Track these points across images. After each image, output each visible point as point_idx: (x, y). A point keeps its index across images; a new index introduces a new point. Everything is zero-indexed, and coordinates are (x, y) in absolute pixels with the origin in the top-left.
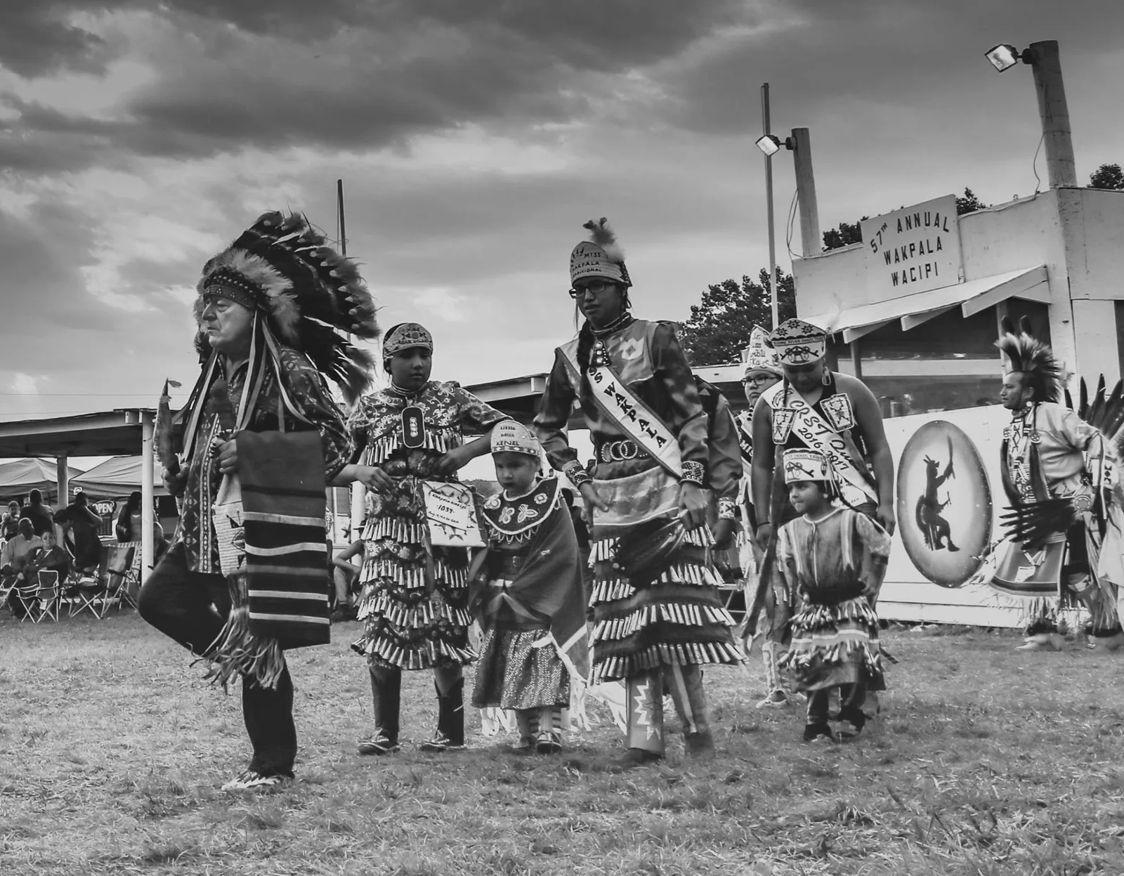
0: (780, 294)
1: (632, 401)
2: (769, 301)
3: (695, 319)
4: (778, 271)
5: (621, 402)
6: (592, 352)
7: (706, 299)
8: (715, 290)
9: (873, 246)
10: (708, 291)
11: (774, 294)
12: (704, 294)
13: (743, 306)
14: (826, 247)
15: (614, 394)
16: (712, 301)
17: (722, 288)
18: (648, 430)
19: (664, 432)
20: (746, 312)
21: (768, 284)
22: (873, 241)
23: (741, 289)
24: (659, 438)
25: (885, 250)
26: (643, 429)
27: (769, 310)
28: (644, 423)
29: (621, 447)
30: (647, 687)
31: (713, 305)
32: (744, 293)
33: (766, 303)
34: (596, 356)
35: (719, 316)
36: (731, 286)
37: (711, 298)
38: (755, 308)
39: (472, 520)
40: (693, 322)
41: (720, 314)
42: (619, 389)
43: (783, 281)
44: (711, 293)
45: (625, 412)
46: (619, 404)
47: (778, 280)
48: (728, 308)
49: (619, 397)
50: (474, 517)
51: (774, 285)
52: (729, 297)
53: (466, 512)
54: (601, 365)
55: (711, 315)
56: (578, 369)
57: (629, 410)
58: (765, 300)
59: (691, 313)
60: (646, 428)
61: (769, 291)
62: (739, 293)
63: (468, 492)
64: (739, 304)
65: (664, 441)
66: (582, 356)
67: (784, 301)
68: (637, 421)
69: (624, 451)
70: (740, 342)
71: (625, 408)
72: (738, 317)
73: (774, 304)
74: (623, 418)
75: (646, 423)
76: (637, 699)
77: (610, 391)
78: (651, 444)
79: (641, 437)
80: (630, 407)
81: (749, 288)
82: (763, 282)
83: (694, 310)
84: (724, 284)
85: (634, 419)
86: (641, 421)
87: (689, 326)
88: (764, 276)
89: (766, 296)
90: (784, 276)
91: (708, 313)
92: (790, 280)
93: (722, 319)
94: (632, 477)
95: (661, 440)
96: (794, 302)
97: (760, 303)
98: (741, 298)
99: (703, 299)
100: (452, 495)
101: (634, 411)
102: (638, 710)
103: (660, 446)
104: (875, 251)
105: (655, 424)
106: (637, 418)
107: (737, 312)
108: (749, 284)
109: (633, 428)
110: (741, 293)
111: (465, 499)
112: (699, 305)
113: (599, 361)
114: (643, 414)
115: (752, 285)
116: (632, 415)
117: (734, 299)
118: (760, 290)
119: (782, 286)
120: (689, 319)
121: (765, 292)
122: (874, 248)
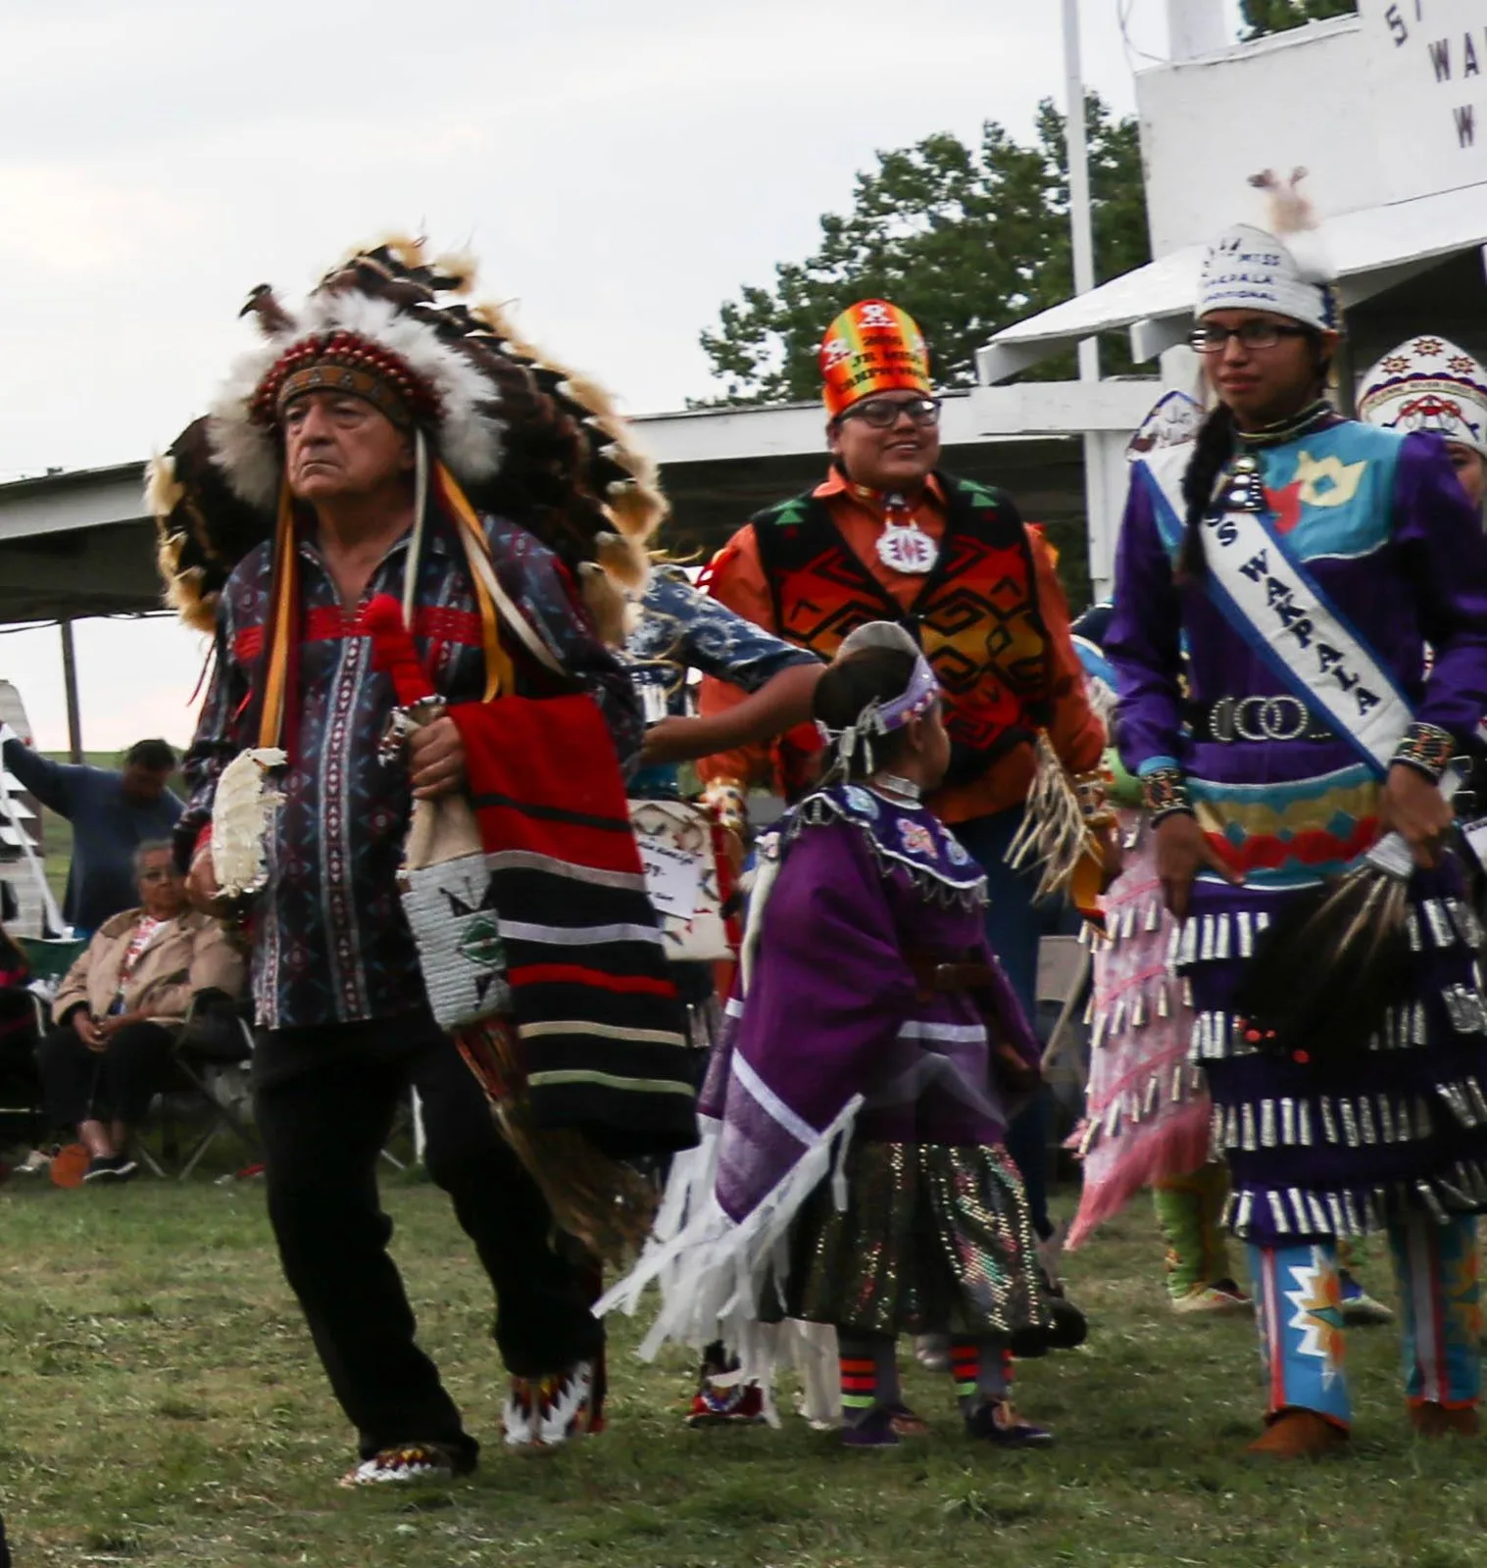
0: (1099, 179)
1: (1304, 598)
2: (1064, 197)
3: (831, 255)
4: (1092, 105)
5: (1279, 599)
6: (1222, 478)
7: (868, 193)
8: (895, 166)
9: (1394, 24)
10: (875, 170)
11: (1078, 177)
12: (864, 180)
13: (982, 213)
14: (1249, 30)
15: (1263, 577)
16: (885, 198)
17: (918, 160)
18: (1339, 673)
19: (1376, 681)
20: (994, 231)
21: (1061, 145)
22: (1393, 9)
23: (976, 161)
24: (1362, 693)
25: (1436, 37)
26: (1325, 668)
27: (1063, 225)
28: (1329, 653)
29: (1264, 709)
30: (1313, 1271)
31: (888, 210)
32: (986, 172)
33: (1058, 202)
34: (1231, 487)
35: (909, 244)
36: (947, 153)
37: (882, 189)
38: (1023, 220)
39: (707, 892)
40: (828, 260)
41: (912, 239)
42: (1279, 568)
43: (1109, 136)
44: (885, 174)
45: (1287, 622)
46: (1272, 601)
47: (1092, 132)
48: (936, 220)
49: (1277, 587)
50: (712, 884)
51: (1080, 151)
52: (939, 185)
53: (692, 873)
54: (1239, 508)
55: (885, 241)
56: (1180, 510)
57: (1295, 619)
58: (1052, 193)
59: (821, 236)
60: (1332, 665)
61: (1063, 164)
62: (970, 174)
63: (701, 823)
64: (972, 206)
65: (1372, 700)
66: (1197, 482)
67: (1112, 197)
68: (1312, 649)
69: (1270, 721)
70: (974, 324)
71: (1286, 612)
72: (970, 247)
73: (1080, 209)
74: (1281, 636)
75: (1335, 655)
76: (1294, 1296)
77: (1255, 569)
78: (1342, 707)
79: (1317, 684)
80: (1299, 612)
81: (1001, 158)
82: (1046, 139)
83: (832, 226)
84: (923, 146)
85: (1305, 643)
86: (1323, 649)
87: (814, 275)
88: (1051, 123)
89: (1054, 182)
90: (1112, 121)
91: (873, 235)
92: (1131, 132)
93: (916, 253)
94: (1291, 784)
95: (1368, 698)
96: (1141, 200)
97: (1036, 203)
98: (978, 190)
99: (858, 193)
100: (661, 830)
101: (1307, 624)
102: (1296, 1322)
103: (1363, 712)
104: (1400, 41)
105: (1357, 661)
106: (1315, 640)
107: (963, 232)
108: (1003, 145)
109: (1302, 663)
110: (974, 173)
111: (691, 840)
112: (847, 210)
113: (1238, 496)
114: (1330, 632)
115: (1012, 148)
116: (1303, 631)
117: (955, 193)
118: (1036, 163)
119: (1106, 152)
120: (816, 253)
121: (1052, 170)
122: (1398, 32)
